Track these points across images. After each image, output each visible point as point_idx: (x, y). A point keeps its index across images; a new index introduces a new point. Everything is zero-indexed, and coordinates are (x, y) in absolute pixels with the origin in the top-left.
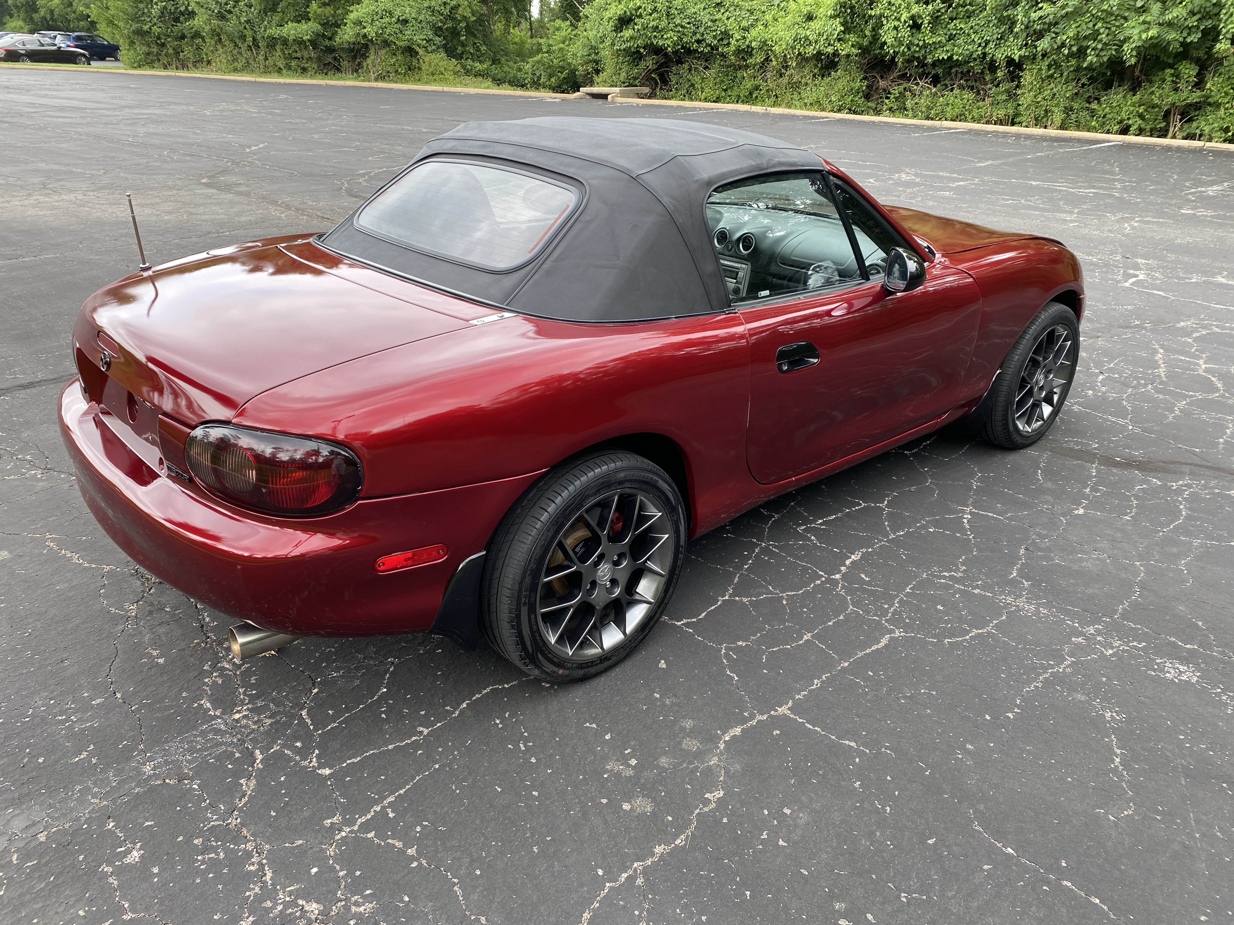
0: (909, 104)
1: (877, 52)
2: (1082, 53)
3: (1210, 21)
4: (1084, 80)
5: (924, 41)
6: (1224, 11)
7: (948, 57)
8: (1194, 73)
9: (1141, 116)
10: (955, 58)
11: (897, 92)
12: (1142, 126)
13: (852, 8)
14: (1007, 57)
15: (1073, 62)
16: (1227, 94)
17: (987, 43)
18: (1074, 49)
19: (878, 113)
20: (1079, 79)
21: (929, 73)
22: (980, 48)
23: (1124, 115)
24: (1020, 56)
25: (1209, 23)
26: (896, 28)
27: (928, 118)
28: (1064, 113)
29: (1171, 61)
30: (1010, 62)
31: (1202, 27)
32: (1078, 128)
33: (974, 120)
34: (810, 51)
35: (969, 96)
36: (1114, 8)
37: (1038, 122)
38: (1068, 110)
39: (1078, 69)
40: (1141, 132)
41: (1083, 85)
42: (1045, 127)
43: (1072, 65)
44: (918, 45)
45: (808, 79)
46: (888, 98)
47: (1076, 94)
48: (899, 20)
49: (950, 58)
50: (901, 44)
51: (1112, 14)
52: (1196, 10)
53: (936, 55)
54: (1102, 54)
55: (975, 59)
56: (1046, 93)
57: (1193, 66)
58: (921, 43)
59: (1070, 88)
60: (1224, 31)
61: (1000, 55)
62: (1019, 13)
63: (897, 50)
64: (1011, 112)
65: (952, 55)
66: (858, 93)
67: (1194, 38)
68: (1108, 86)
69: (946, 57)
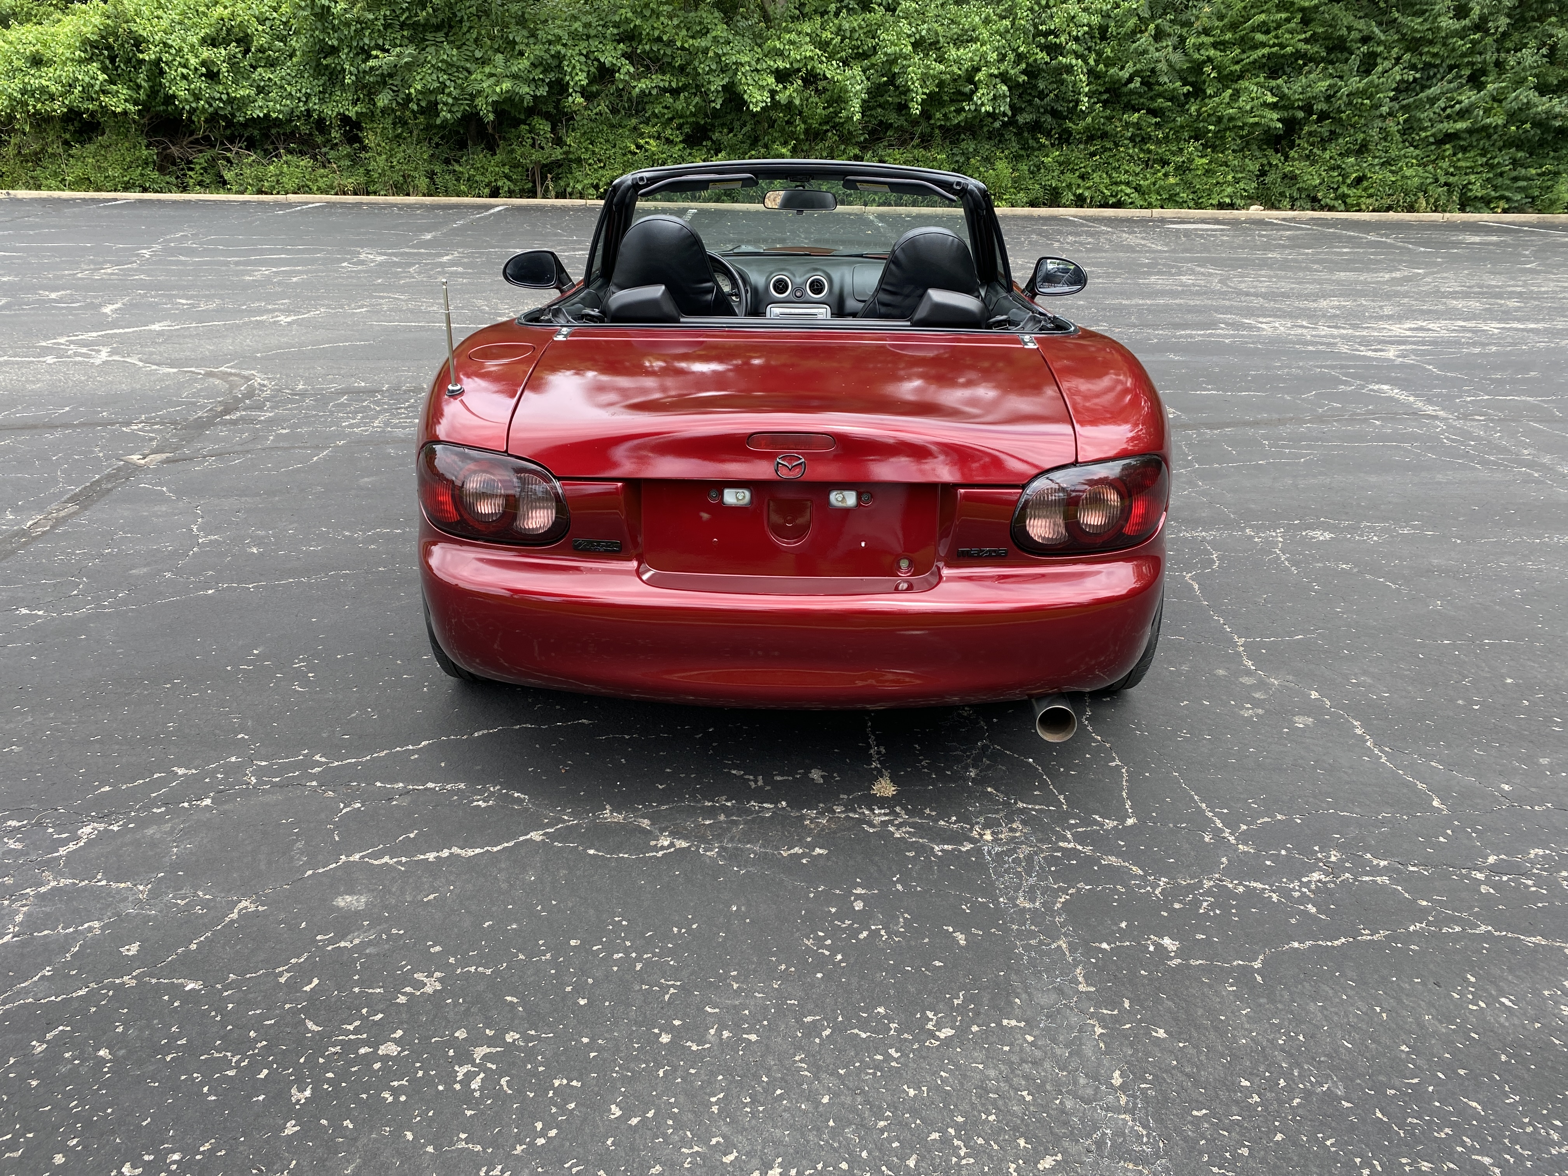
0: (228, 175)
1: (162, 108)
2: (432, 109)
3: (553, 74)
4: (436, 139)
5: (228, 94)
6: (566, 63)
7: (265, 115)
8: (548, 128)
9: (509, 178)
10: (274, 115)
11: (202, 161)
12: (512, 187)
13: (109, 47)
14: (339, 114)
15: (421, 119)
16: (587, 149)
17: (308, 96)
18: (423, 104)
19: (184, 189)
20: (431, 139)
21: (241, 136)
22: (301, 104)
23: (490, 177)
24: (357, 112)
25: (552, 76)
26: (184, 77)
27: (260, 192)
28: (427, 177)
29: (523, 117)
30: (345, 119)
31: (547, 80)
32: (447, 194)
33: (321, 191)
34: (58, 108)
35: (305, 162)
36: (455, 59)
37: (399, 189)
38: (431, 175)
39: (428, 127)
40: (511, 194)
41: (437, 145)
42: (408, 195)
43: (421, 123)
44: (220, 99)
45: (56, 148)
46: (192, 169)
47: (432, 155)
48: (185, 66)
49: (267, 116)
50: (197, 99)
51: (453, 66)
52: (536, 63)
53: (249, 113)
54: (455, 109)
55: (299, 118)
56: (399, 155)
57: (545, 122)
58: (224, 97)
59: (425, 149)
60: (572, 83)
61: (330, 111)
62: (345, 60)
63: (194, 105)
64: (362, 179)
65: (269, 112)
66: (147, 164)
67: (543, 91)
68: (462, 145)
69: (261, 115)
